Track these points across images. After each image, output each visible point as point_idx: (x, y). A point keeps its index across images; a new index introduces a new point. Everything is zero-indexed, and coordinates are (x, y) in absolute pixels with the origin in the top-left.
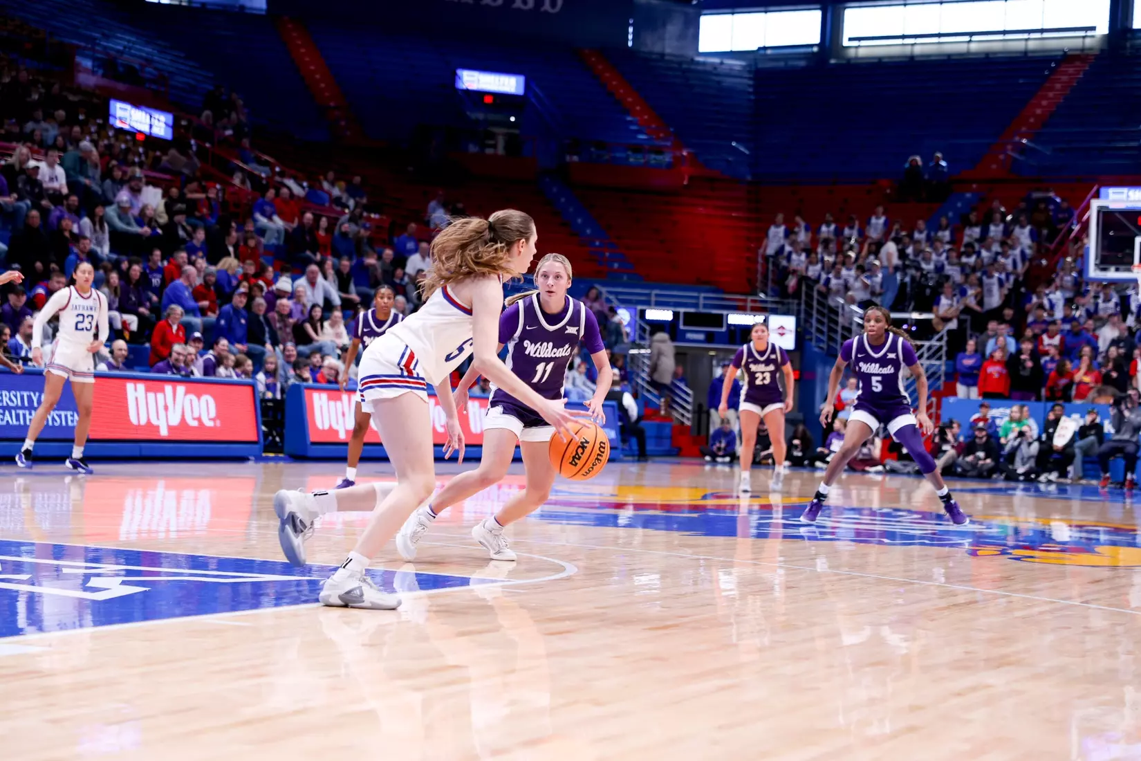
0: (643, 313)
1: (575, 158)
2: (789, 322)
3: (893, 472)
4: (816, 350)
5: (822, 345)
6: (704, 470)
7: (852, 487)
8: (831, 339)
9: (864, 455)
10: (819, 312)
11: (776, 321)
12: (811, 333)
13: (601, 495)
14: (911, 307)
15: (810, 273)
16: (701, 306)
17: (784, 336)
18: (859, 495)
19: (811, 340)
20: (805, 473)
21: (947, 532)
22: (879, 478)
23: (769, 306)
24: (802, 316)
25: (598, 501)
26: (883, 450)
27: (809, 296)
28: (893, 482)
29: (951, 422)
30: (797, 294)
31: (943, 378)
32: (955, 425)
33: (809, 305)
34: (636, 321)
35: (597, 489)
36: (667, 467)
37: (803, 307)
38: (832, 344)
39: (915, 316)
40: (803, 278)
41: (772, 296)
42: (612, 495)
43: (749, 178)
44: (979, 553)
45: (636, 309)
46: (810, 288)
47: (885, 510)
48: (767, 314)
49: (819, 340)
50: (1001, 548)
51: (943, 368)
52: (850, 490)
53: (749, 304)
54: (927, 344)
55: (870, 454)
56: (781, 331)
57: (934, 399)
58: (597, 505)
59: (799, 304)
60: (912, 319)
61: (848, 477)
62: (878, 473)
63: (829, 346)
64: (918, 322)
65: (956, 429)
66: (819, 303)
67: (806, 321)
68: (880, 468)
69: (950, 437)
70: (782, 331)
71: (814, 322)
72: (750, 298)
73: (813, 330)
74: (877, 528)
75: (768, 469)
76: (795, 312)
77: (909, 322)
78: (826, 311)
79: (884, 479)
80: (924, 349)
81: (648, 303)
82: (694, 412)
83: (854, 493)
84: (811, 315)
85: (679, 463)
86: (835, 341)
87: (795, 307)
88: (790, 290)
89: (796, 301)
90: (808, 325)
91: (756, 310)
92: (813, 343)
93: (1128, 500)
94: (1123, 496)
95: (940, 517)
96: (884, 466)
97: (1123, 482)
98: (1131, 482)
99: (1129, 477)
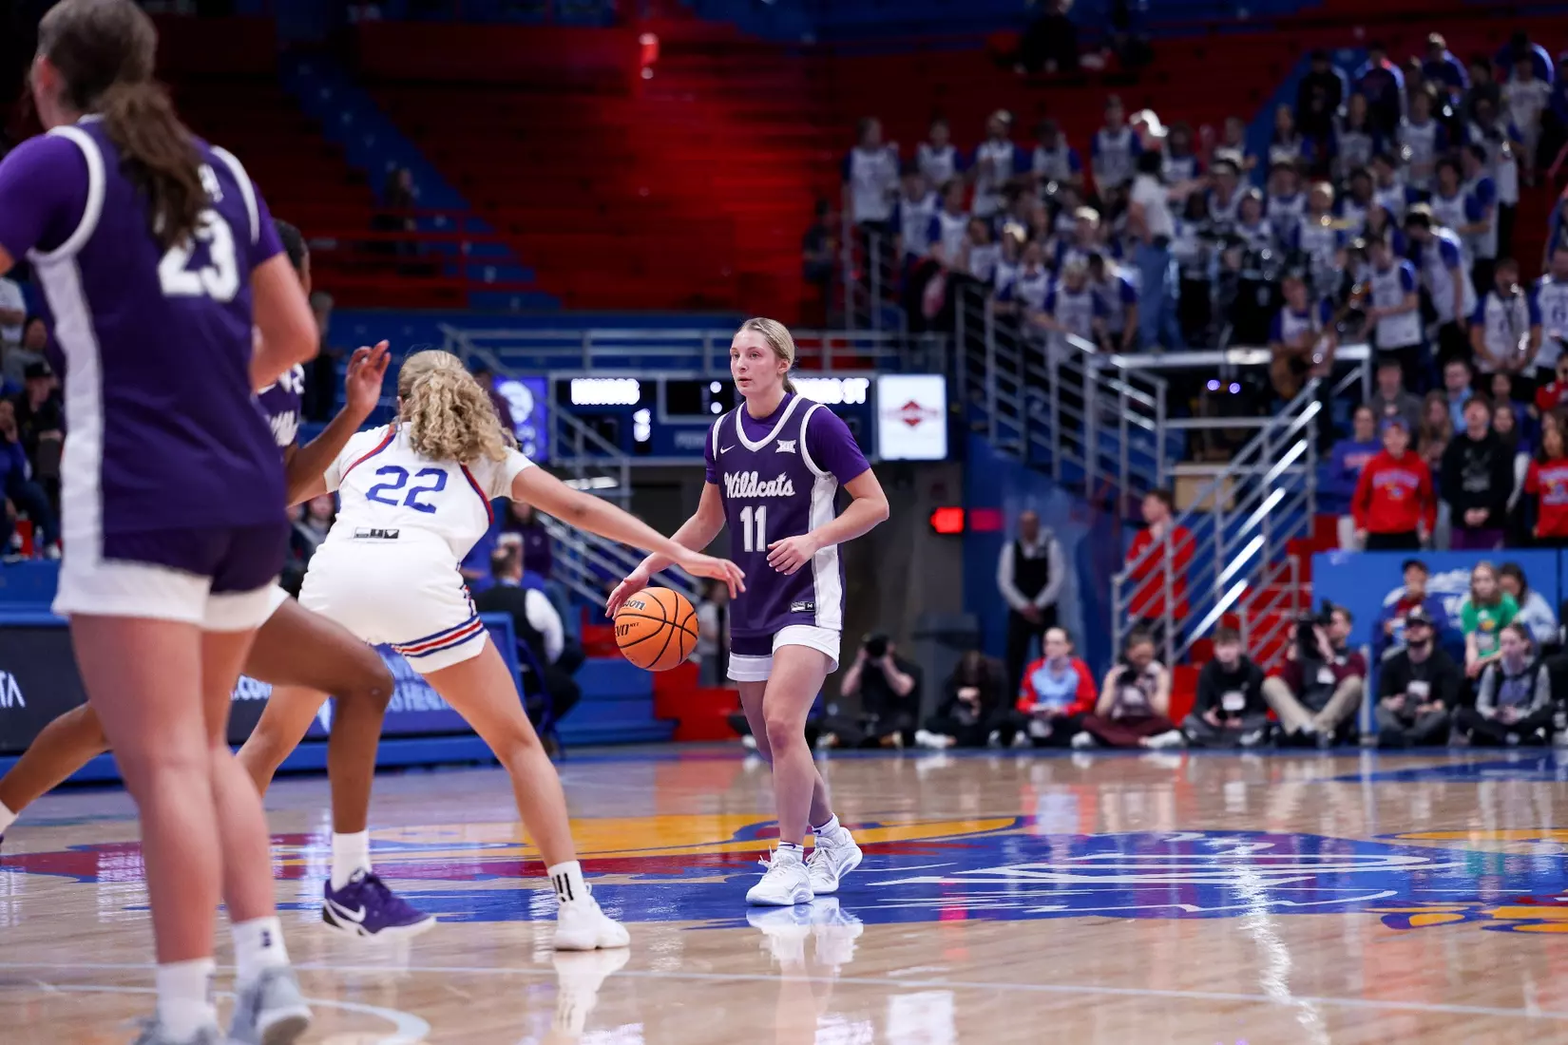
0: (564, 390)
1: (372, 12)
2: (930, 390)
3: (1206, 744)
4: (1000, 455)
5: (1013, 443)
6: (741, 770)
7: (1104, 787)
8: (1033, 425)
9: (1128, 707)
10: (1000, 360)
11: (895, 390)
12: (984, 415)
13: (483, 845)
14: (1225, 336)
15: (976, 268)
16: (708, 362)
17: (921, 428)
18: (1122, 806)
19: (985, 431)
20: (994, 763)
21: (1332, 878)
22: (1174, 761)
23: (877, 352)
24: (962, 373)
25: (476, 861)
26: (1175, 692)
27: (976, 324)
29: (1328, 609)
30: (944, 320)
31: (1312, 508)
32: (1337, 616)
33: (976, 346)
34: (547, 411)
35: (473, 833)
36: (647, 770)
37: (961, 351)
38: (1037, 438)
39: (1236, 357)
40: (958, 281)
41: (884, 329)
42: (511, 845)
43: (808, 39)
44: (1413, 920)
45: (545, 380)
46: (976, 302)
47: (1187, 837)
48: (872, 375)
49: (1005, 431)
50: (1464, 907)
51: (1312, 482)
52: (1099, 795)
53: (828, 352)
54: (1268, 424)
55: (1146, 706)
56: (910, 414)
57: (1293, 560)
58: (477, 871)
59: (951, 346)
60: (1228, 366)
61: (1094, 764)
62: (1169, 749)
63: (1031, 444)
64: (1243, 370)
65: (1341, 625)
66: (1000, 337)
67: (972, 386)
68: (1173, 737)
69: (1324, 645)
70: (912, 412)
71: (990, 386)
72: (829, 336)
73: (991, 407)
74: (1173, 879)
75: (894, 757)
76: (943, 364)
77: (1223, 373)
78: (1017, 358)
79: (1184, 764)
80: (1262, 438)
81: (576, 364)
83: (1109, 802)
84: (981, 371)
85: (677, 758)
86: (1044, 430)
87: (940, 354)
88: (928, 310)
89: (942, 338)
90: (976, 395)
91: (845, 366)
92: (992, 439)
95: (1312, 844)
96: (1183, 731)
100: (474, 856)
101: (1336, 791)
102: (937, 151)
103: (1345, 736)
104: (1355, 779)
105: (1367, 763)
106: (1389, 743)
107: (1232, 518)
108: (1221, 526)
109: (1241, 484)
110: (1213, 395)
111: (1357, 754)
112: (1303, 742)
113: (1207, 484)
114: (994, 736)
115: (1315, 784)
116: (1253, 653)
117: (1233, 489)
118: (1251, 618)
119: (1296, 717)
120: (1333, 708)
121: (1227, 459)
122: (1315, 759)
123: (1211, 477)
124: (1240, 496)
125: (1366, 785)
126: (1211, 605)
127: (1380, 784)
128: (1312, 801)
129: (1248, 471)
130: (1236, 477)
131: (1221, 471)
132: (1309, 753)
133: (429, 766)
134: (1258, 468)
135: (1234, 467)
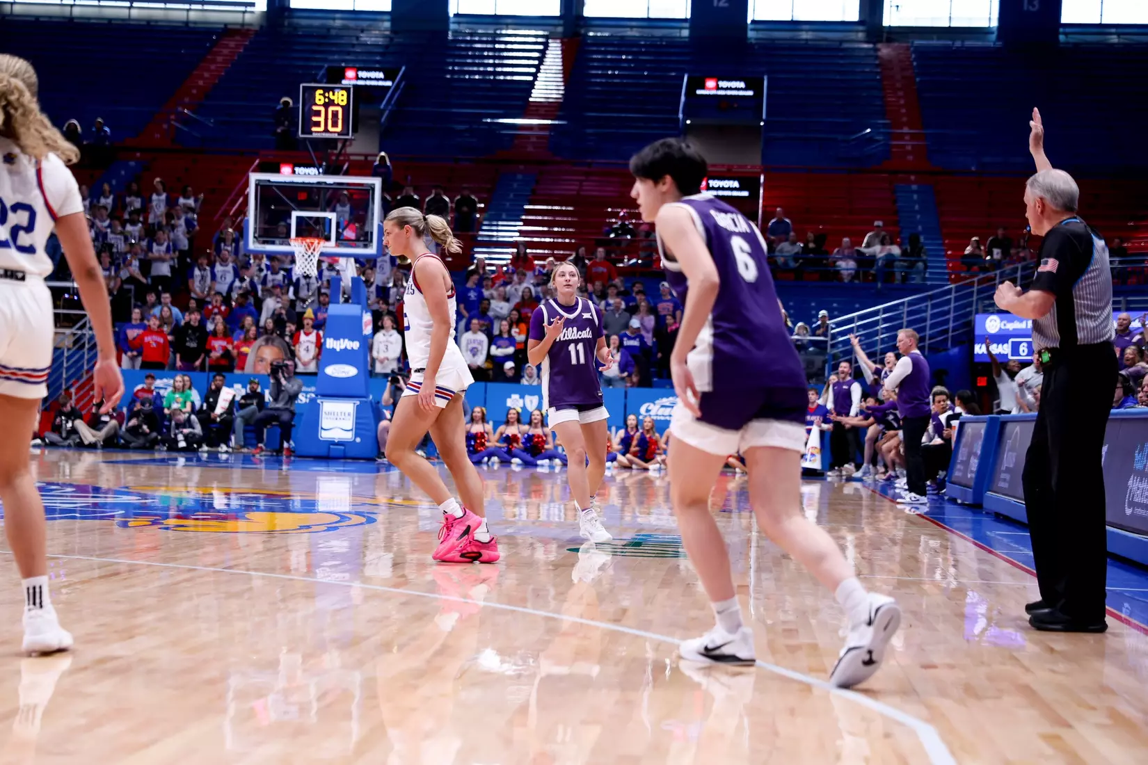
3: (53, 445)
22: (39, 452)
26: (42, 422)
28: (51, 455)
44: (130, 524)
62: (37, 446)
68: (39, 441)
77: (71, 292)
79: (43, 453)
93: (284, 467)
94: (280, 463)
95: (97, 490)
96: (43, 439)
97: (280, 450)
98: (288, 449)
99: (286, 445)
103: (109, 444)
107: (71, 352)
108: (66, 354)
109: (76, 337)
110: (66, 299)
112: (92, 446)
113: (62, 336)
115: (94, 463)
116: (78, 407)
117: (72, 339)
118: (76, 394)
119: (88, 435)
120: (105, 431)
121: (71, 327)
123: (64, 333)
124: (75, 343)
128: (93, 471)
129: (79, 332)
130: (74, 334)
131: (68, 331)
132: (94, 451)
134: (84, 331)
135: (73, 330)
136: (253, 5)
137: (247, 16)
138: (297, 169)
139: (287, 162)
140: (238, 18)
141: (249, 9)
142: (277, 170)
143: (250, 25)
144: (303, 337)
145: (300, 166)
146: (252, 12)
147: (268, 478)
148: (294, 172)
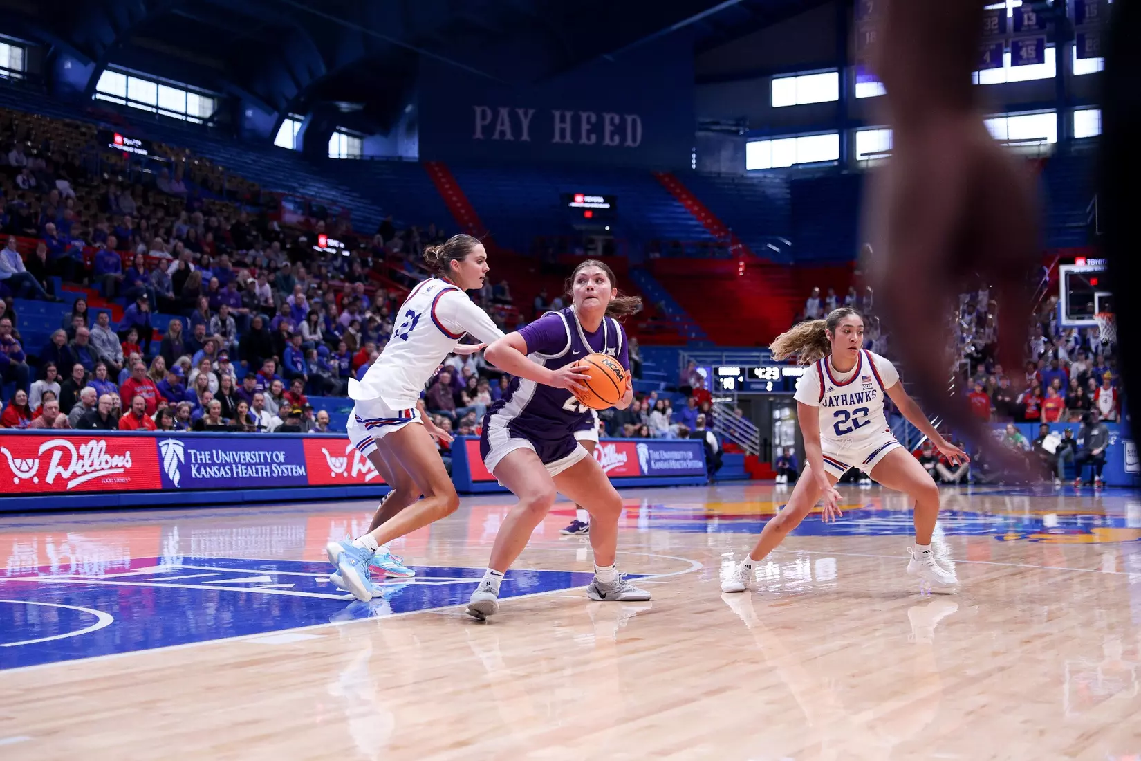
0: (716, 371)
1: (657, 255)
16: (762, 363)
18: (891, 501)
34: (712, 377)
43: (791, 263)
45: (711, 367)
81: (721, 363)
82: (761, 445)
83: (888, 500)
85: (751, 485)
93: (1097, 494)
94: (1092, 492)
97: (1092, 482)
98: (1099, 481)
99: (1097, 478)
100: (691, 513)
101: (961, 498)
102: (831, 297)
103: (963, 481)
104: (966, 494)
105: (970, 490)
106: (977, 483)
111: (966, 487)
112: (951, 483)
114: (852, 479)
115: (953, 496)
119: (948, 475)
120: (959, 472)
122: (954, 489)
125: (970, 496)
126: (919, 440)
127: (975, 497)
128: (951, 501)
133: (677, 486)
136: (1045, 139)
137: (1042, 149)
138: (1089, 261)
139: (1081, 256)
140: (1035, 150)
141: (1043, 142)
142: (1073, 262)
143: (1045, 154)
144: (1102, 392)
145: (1091, 258)
146: (1045, 145)
147: (1082, 504)
148: (1086, 263)
